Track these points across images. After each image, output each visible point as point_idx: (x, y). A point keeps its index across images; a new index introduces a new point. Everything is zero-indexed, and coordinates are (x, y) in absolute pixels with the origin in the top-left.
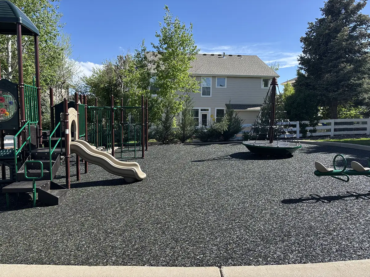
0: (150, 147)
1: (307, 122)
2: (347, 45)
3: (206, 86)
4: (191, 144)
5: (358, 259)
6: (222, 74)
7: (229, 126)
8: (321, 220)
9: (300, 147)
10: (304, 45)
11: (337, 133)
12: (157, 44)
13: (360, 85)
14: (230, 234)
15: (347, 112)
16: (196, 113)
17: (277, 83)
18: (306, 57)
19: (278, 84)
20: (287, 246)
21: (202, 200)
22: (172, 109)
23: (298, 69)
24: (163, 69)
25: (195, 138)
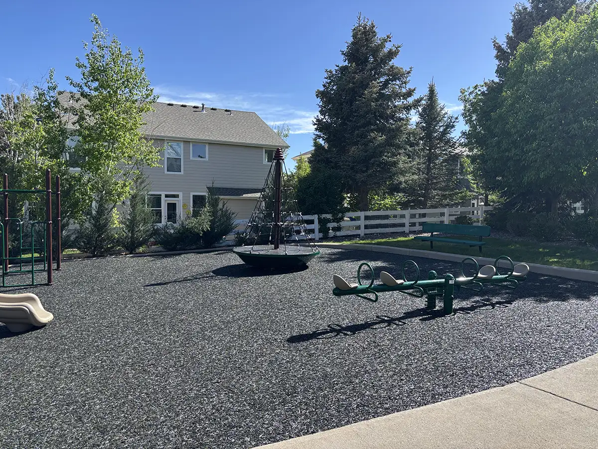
0: (67, 263)
1: (329, 216)
2: (377, 107)
3: (174, 156)
4: (146, 254)
5: (385, 415)
6: (200, 137)
7: (213, 222)
8: (340, 363)
9: (318, 253)
10: (321, 103)
11: (369, 231)
12: (78, 78)
13: (395, 164)
14: (202, 404)
15: (381, 201)
16: (156, 201)
17: (282, 157)
18: (325, 120)
19: (284, 159)
20: (291, 410)
21: (159, 351)
22: (111, 194)
23: (314, 137)
24: (92, 124)
25: (155, 244)
